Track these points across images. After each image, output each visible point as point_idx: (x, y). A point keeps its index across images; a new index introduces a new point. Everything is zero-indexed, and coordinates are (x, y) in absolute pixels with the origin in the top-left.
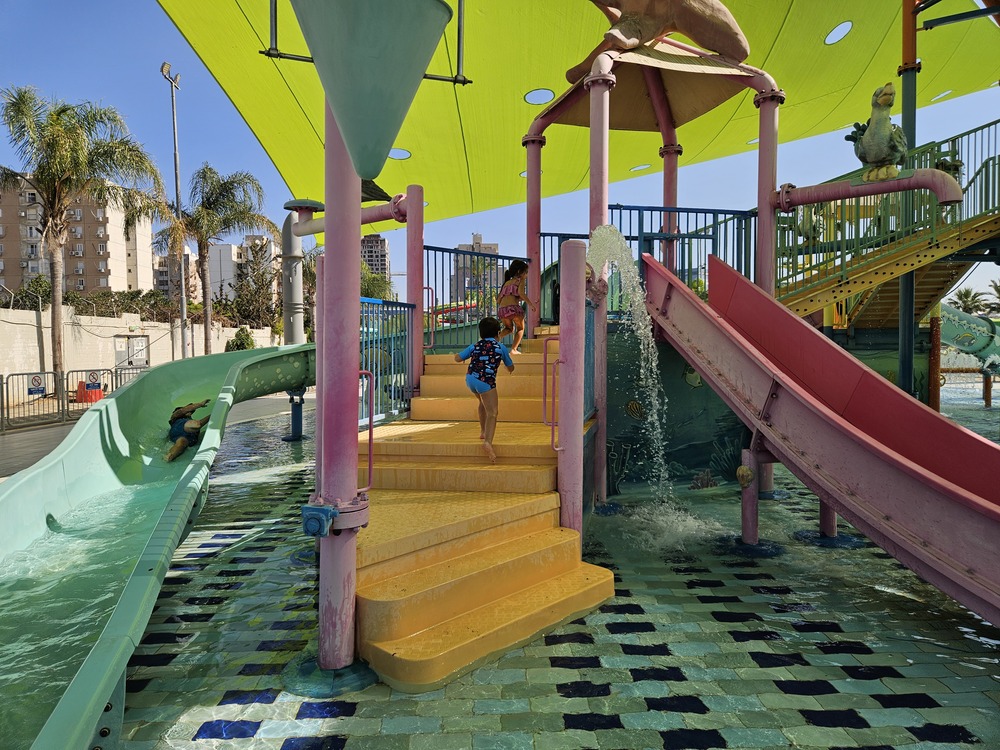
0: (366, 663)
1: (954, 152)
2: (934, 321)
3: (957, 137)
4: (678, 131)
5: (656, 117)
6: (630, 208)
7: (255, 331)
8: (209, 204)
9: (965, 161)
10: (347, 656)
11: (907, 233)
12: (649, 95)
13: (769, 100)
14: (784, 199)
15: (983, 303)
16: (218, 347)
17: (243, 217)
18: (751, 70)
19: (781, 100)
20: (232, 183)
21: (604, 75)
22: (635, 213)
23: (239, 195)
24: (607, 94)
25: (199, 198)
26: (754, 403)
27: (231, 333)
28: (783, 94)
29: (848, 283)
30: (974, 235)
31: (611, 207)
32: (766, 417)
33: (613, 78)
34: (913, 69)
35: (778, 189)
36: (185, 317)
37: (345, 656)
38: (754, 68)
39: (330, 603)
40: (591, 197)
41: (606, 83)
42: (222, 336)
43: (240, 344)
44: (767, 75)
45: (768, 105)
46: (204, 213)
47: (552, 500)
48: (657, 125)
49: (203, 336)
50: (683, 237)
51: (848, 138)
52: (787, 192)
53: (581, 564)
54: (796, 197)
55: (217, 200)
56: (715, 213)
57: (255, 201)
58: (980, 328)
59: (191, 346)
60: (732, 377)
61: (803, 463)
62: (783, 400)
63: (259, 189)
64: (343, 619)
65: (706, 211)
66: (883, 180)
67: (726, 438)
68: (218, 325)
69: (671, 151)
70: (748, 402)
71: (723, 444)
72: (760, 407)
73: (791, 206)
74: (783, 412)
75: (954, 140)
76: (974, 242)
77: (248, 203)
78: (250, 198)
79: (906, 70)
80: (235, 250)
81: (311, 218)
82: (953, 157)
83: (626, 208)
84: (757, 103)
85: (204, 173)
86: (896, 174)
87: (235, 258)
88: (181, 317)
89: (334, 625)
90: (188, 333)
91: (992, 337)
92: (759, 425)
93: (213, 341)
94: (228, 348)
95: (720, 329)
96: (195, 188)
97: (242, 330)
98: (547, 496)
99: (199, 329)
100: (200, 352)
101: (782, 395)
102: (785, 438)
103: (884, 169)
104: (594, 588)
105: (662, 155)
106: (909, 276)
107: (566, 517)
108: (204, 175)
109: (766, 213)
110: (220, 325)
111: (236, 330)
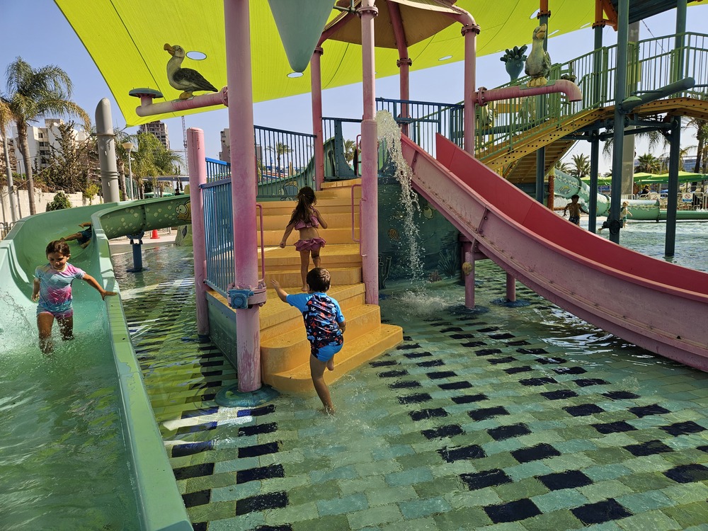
0: (269, 386)
1: (571, 70)
2: (551, 178)
3: (573, 61)
4: (409, 49)
5: (395, 38)
6: (389, 101)
7: (70, 195)
8: (25, 91)
9: (577, 76)
10: (258, 383)
11: (541, 122)
12: (391, 23)
13: (470, 31)
14: (481, 97)
15: (568, 170)
16: (41, 209)
17: (57, 103)
18: (460, 10)
19: (478, 32)
20: (43, 75)
21: (371, 8)
22: (391, 104)
23: (50, 85)
24: (373, 20)
25: (15, 87)
26: (473, 224)
27: (50, 197)
28: (479, 28)
29: (513, 152)
30: (580, 123)
31: (377, 100)
32: (480, 232)
33: (376, 9)
34: (546, 14)
35: (477, 91)
36: (12, 184)
37: (256, 384)
38: (461, 9)
39: (246, 351)
40: (364, 92)
41: (372, 12)
42: (44, 199)
43: (59, 204)
44: (469, 14)
45: (471, 34)
46: (22, 99)
47: (361, 287)
48: (396, 44)
49: (27, 199)
50: (414, 121)
51: (502, 59)
52: (483, 93)
53: (381, 325)
54: (488, 96)
55: (31, 88)
56: (439, 105)
57: (64, 90)
58: (574, 183)
59: (18, 207)
60: (458, 210)
61: (504, 257)
62: (491, 221)
63: (68, 80)
64: (255, 361)
65: (434, 104)
66: (538, 86)
67: (447, 250)
68: (39, 190)
69: (404, 63)
70: (469, 223)
71: (445, 254)
72: (477, 226)
73: (485, 102)
74: (492, 227)
75: (571, 63)
76: (580, 127)
77: (58, 91)
78: (60, 88)
79: (542, 15)
80: (36, 131)
81: (151, 103)
82: (571, 73)
83: (386, 100)
84: (464, 33)
85: (18, 66)
86: (546, 83)
87: (37, 138)
88: (8, 184)
89: (250, 365)
90: (15, 197)
91: (580, 188)
92: (477, 236)
93: (36, 203)
94: (48, 208)
95: (451, 180)
96: (11, 78)
97: (59, 194)
98: (358, 285)
99: (24, 194)
100: (26, 213)
101: (490, 217)
102: (492, 243)
103: (539, 79)
104: (393, 336)
105: (399, 65)
106: (542, 149)
107: (369, 297)
108: (18, 67)
109: (470, 107)
110: (41, 191)
111: (54, 195)
